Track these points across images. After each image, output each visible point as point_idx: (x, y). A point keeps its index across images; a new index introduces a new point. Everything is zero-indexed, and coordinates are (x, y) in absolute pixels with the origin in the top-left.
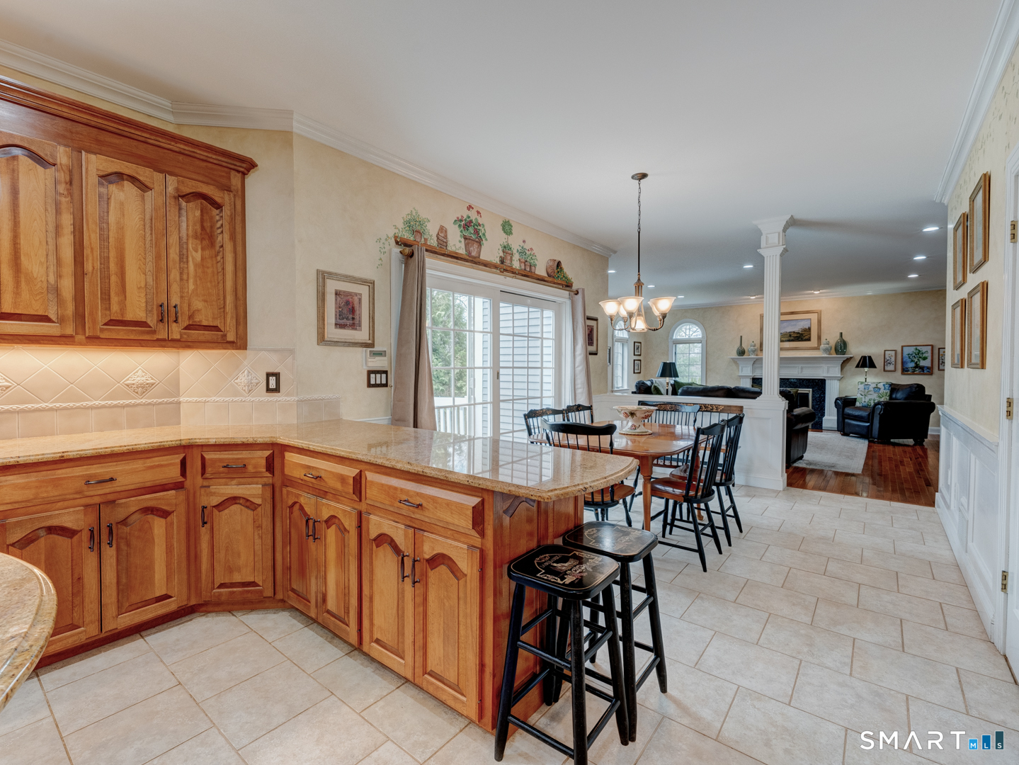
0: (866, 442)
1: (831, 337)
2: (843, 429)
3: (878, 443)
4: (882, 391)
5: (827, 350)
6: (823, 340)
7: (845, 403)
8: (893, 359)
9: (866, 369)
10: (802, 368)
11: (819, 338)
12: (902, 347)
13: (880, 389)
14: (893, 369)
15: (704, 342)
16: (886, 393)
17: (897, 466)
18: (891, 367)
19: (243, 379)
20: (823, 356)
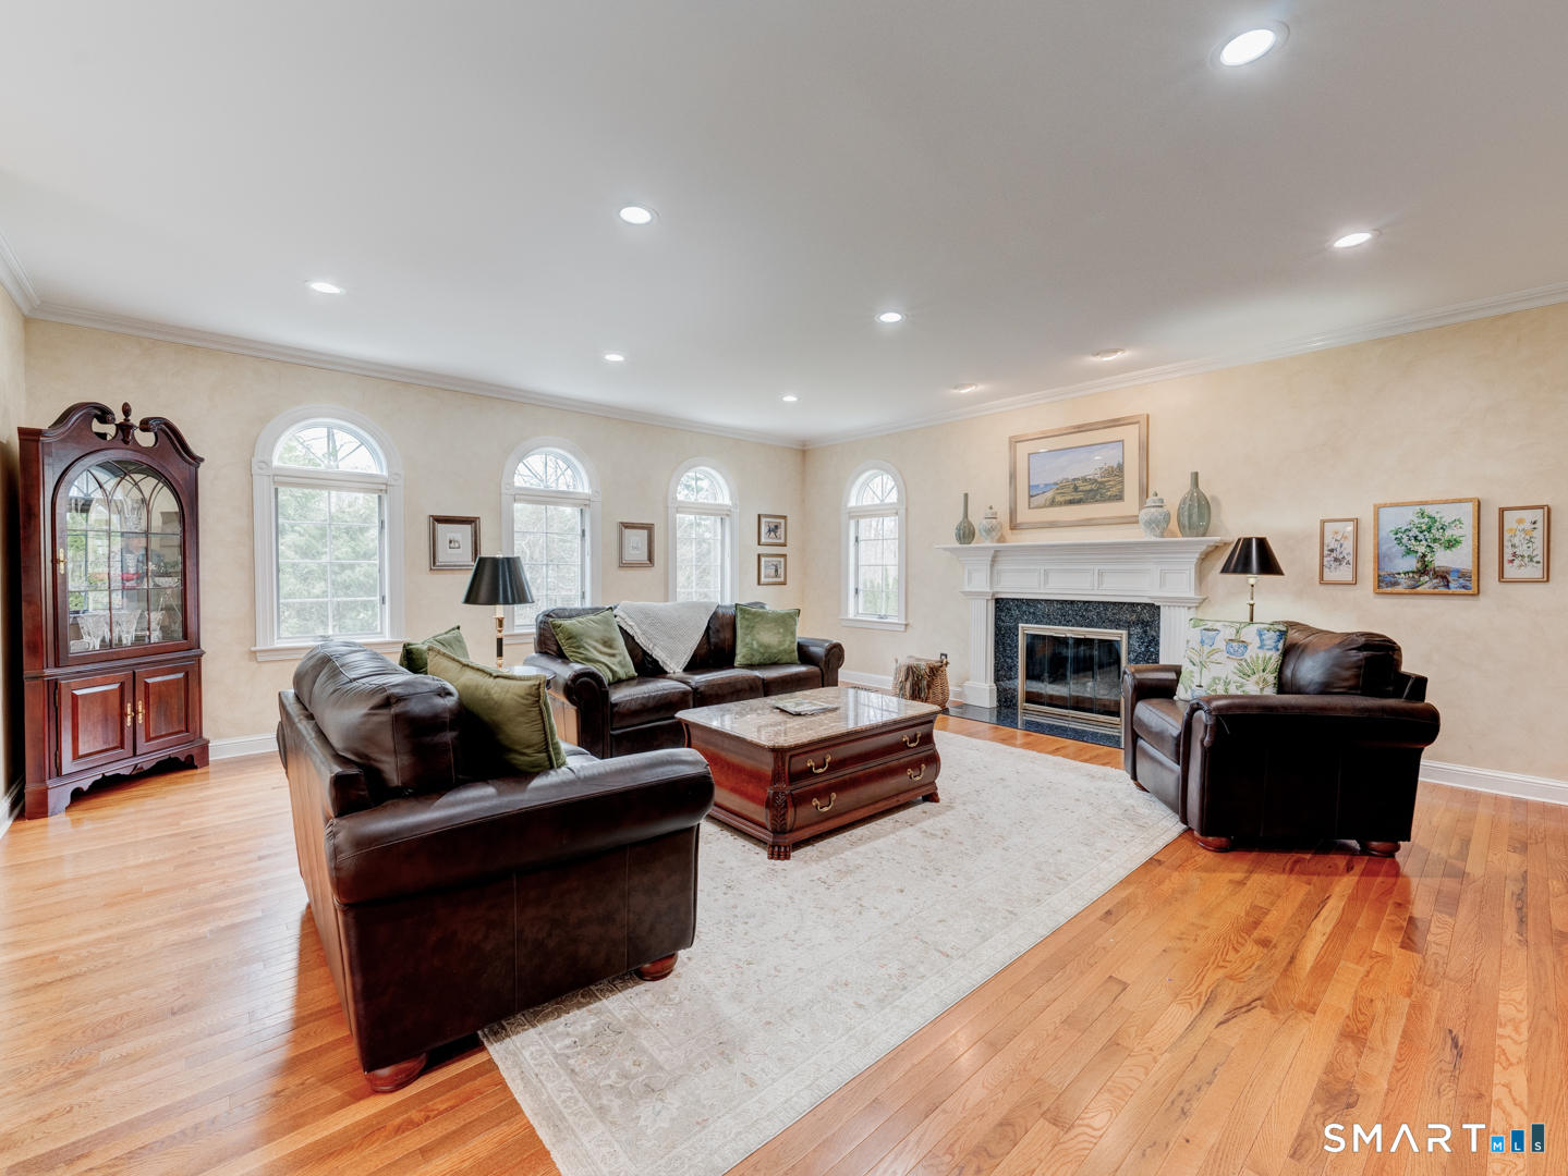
1: (1172, 491)
4: (1253, 651)
5: (1160, 524)
6: (1152, 497)
8: (1348, 546)
9: (1252, 579)
10: (1101, 574)
11: (1144, 491)
12: (1377, 508)
13: (1245, 644)
14: (1349, 577)
15: (902, 512)
16: (1266, 661)
18: (1344, 573)
20: (1147, 539)
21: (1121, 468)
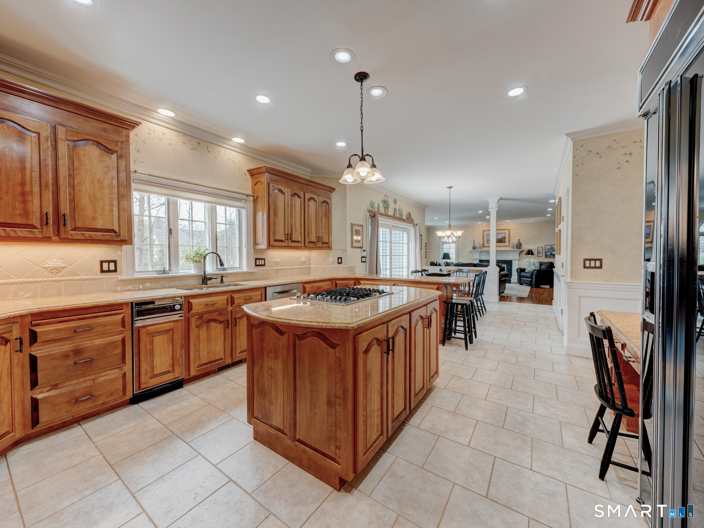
0: (530, 287)
1: (515, 241)
2: (520, 282)
3: (535, 287)
4: (536, 265)
5: (513, 247)
6: (511, 243)
7: (521, 270)
8: (541, 251)
9: (530, 256)
10: (502, 255)
11: (509, 241)
12: (545, 246)
15: (457, 243)
16: (538, 266)
17: (541, 295)
18: (541, 255)
19: (331, 259)
20: (511, 249)
21: (505, 237)
